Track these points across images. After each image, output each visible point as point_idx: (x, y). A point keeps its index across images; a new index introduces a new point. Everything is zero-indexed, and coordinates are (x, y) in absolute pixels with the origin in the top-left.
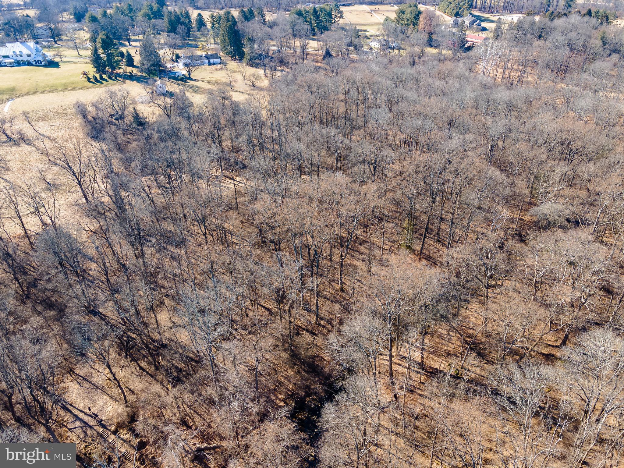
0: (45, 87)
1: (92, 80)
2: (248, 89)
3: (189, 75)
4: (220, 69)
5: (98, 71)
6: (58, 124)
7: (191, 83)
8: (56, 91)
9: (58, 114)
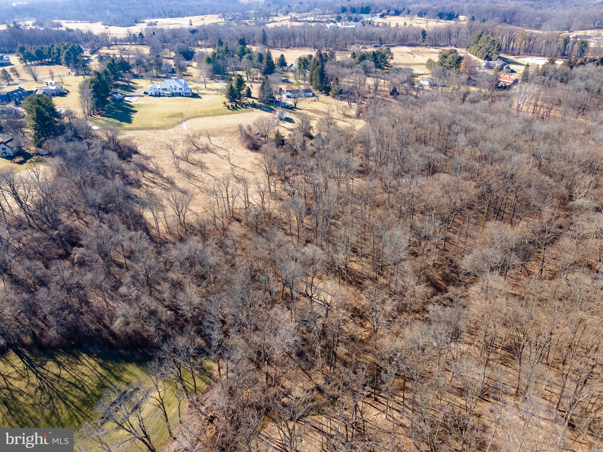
0: (201, 113)
1: (230, 108)
2: (341, 117)
3: (295, 105)
4: (315, 101)
5: (231, 101)
6: (223, 139)
7: (298, 111)
8: (209, 116)
9: (221, 132)
